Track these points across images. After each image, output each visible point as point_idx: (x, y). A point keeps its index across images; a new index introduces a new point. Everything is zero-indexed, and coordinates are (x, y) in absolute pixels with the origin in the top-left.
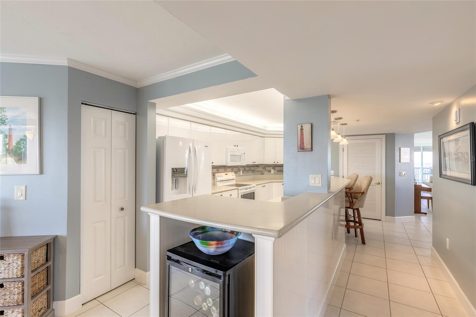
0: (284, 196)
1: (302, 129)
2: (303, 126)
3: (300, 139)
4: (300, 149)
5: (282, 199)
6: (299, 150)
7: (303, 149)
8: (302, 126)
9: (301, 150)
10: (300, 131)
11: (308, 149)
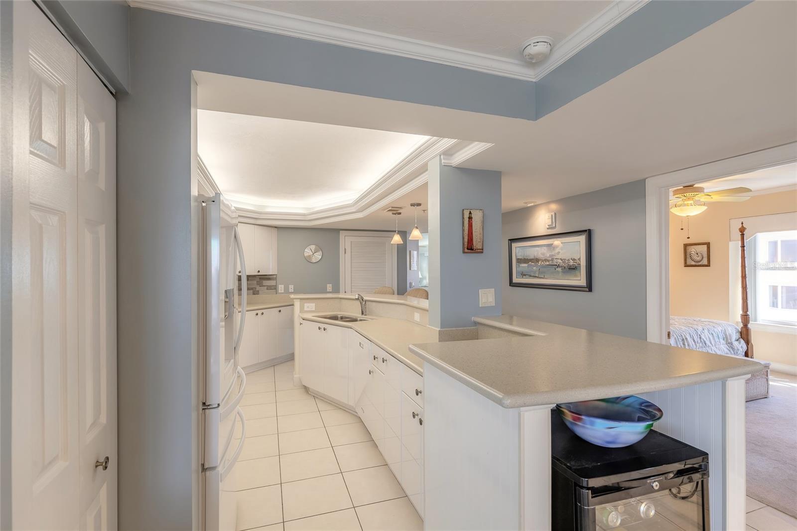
0: (441, 328)
1: (470, 218)
2: (472, 212)
3: (467, 233)
4: (468, 249)
5: (439, 333)
6: (466, 250)
7: (472, 249)
8: (470, 213)
9: (469, 251)
10: (468, 219)
11: (478, 250)
